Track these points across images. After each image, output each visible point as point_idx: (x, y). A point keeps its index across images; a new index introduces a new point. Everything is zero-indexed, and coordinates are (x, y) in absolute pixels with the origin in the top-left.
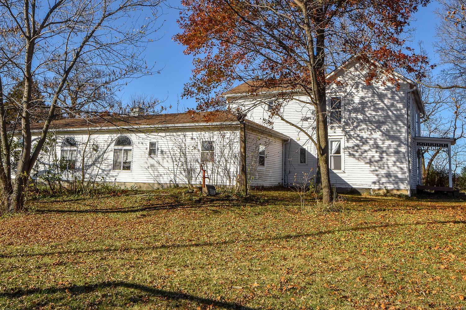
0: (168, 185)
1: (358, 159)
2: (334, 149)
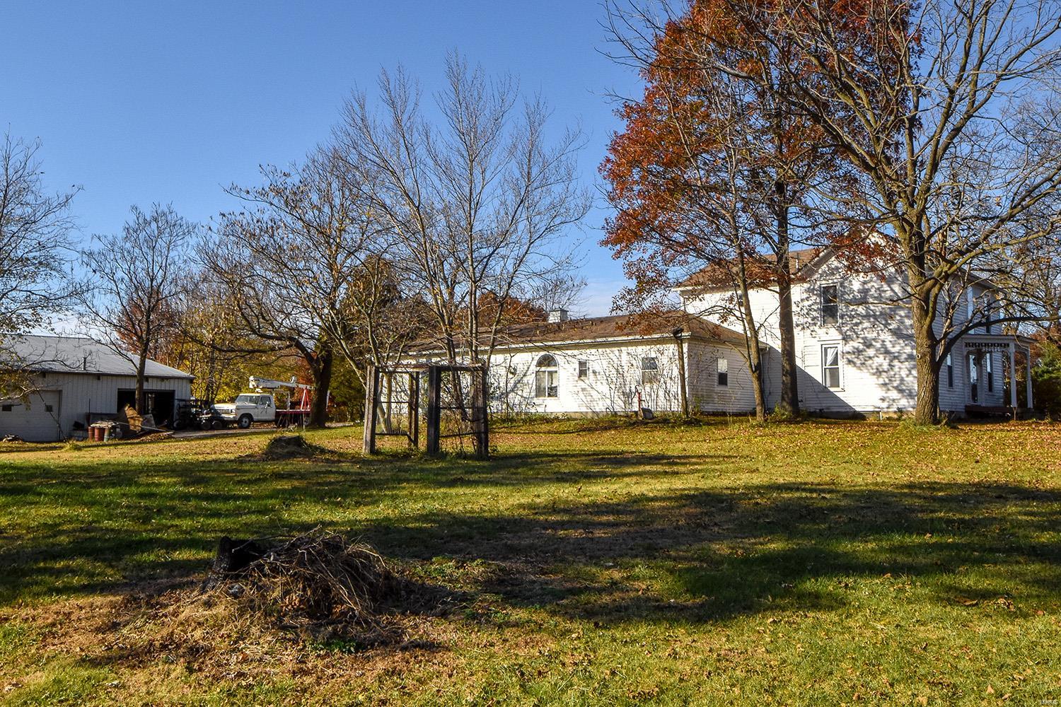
0: (605, 413)
1: (859, 368)
2: (830, 358)
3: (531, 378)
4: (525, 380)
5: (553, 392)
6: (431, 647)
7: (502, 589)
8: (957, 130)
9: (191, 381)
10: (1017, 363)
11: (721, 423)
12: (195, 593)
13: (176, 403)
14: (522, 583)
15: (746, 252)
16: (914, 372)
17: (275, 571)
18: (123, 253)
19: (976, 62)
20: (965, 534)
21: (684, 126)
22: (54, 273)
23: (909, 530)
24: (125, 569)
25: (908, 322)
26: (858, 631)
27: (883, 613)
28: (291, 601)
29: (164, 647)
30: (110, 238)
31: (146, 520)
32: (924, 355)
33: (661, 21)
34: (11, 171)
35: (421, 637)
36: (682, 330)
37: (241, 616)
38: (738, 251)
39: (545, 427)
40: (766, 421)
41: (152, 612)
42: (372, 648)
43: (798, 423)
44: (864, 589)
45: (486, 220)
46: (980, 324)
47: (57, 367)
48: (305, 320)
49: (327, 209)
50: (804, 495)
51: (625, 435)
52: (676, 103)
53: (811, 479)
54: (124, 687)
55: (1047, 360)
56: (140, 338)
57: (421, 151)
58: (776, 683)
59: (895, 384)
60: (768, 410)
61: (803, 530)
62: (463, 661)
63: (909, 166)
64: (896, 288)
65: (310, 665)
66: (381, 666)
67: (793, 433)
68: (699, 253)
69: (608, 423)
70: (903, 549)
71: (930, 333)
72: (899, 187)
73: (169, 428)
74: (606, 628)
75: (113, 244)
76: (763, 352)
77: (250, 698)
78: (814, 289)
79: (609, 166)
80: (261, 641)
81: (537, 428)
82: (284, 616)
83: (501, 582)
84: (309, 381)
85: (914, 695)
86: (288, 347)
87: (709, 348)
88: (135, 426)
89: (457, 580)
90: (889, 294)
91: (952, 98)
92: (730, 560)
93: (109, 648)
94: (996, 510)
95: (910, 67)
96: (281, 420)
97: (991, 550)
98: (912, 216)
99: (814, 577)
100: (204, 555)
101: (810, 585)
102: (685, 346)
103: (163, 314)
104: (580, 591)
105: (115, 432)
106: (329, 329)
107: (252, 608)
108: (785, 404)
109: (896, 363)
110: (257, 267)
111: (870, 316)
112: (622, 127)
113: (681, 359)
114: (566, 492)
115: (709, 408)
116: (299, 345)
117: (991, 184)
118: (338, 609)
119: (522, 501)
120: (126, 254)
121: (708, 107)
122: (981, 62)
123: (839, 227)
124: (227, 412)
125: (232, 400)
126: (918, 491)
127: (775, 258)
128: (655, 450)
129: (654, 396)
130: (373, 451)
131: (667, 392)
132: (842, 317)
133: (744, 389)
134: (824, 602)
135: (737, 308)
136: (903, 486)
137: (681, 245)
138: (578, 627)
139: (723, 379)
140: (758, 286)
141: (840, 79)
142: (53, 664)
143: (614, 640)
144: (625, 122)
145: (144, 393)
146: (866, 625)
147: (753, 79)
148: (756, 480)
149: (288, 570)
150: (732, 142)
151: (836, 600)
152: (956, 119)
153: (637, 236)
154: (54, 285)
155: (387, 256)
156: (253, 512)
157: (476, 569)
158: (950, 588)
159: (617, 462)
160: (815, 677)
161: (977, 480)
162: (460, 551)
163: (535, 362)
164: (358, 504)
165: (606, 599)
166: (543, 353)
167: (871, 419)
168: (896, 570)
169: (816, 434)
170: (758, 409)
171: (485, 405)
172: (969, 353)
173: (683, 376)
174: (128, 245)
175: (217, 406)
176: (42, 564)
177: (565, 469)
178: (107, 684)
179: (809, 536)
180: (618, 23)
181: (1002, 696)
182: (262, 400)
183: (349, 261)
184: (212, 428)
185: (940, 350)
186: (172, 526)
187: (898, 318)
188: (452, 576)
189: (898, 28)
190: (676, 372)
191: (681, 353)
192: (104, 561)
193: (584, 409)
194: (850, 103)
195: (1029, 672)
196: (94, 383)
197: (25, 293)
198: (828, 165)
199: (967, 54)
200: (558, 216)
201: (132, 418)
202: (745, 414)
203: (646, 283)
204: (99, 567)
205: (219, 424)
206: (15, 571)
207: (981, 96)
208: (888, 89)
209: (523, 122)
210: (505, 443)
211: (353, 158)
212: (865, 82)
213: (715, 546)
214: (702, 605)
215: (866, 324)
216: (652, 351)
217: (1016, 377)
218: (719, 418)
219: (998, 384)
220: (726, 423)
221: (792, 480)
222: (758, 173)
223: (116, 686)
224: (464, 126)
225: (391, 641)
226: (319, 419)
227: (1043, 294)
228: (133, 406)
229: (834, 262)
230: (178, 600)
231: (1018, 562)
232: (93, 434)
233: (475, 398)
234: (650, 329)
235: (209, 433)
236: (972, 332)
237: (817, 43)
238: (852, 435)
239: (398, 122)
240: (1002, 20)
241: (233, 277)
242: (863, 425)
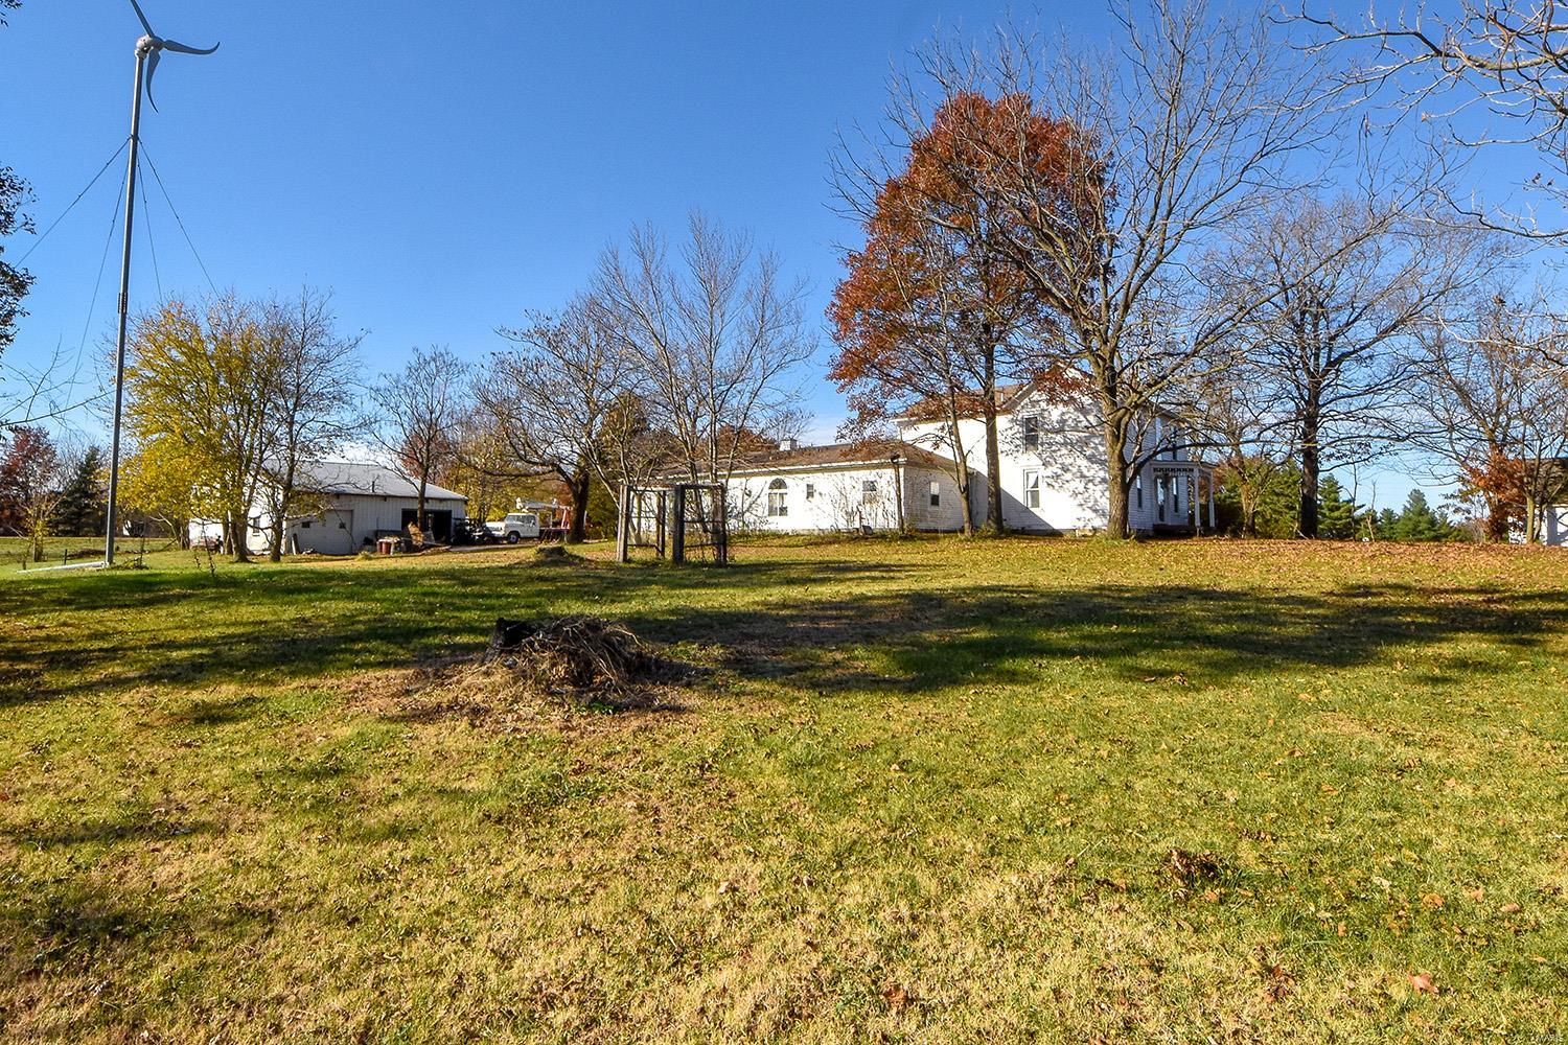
0: (830, 530)
1: (1058, 491)
2: (1031, 483)
3: (764, 500)
4: (759, 501)
5: (783, 511)
6: (678, 710)
7: (739, 666)
8: (1147, 275)
9: (466, 502)
10: (1201, 488)
11: (933, 539)
12: (476, 666)
13: (453, 521)
14: (757, 661)
15: (956, 386)
16: (1107, 494)
17: (543, 646)
18: (405, 390)
19: (1165, 213)
20: (1148, 626)
21: (901, 274)
22: (345, 406)
23: (1098, 623)
24: (414, 650)
25: (1101, 449)
26: (1049, 700)
27: (1072, 687)
28: (557, 671)
29: (450, 708)
30: (395, 376)
31: (430, 613)
32: (1115, 477)
33: (881, 179)
34: (308, 316)
35: (669, 703)
36: (898, 456)
37: (515, 683)
38: (949, 385)
39: (777, 542)
40: (973, 536)
41: (439, 681)
42: (627, 711)
43: (1001, 538)
44: (1055, 668)
45: (724, 360)
46: (1166, 449)
47: (350, 489)
48: (564, 448)
49: (584, 350)
50: (1005, 595)
51: (847, 548)
52: (894, 253)
53: (1011, 583)
54: (417, 738)
55: (1230, 487)
56: (421, 464)
57: (667, 297)
58: (976, 740)
59: (1090, 505)
60: (975, 528)
61: (1004, 622)
62: (705, 720)
63: (1103, 307)
64: (1091, 418)
65: (574, 724)
66: (635, 724)
67: (998, 547)
68: (916, 389)
69: (834, 538)
70: (1090, 637)
71: (1121, 458)
72: (1093, 325)
73: (447, 543)
74: (829, 696)
75: (397, 381)
76: (971, 476)
77: (525, 747)
78: (1017, 420)
79: (834, 309)
80: (532, 704)
81: (769, 542)
82: (552, 684)
83: (738, 661)
84: (569, 504)
85: (1096, 749)
86: (550, 472)
87: (923, 472)
88: (418, 541)
89: (700, 660)
90: (1085, 423)
91: (1143, 245)
92: (937, 644)
93: (404, 709)
94: (1175, 608)
95: (1105, 219)
96: (544, 535)
97: (1170, 638)
98: (1105, 352)
99: (1012, 658)
100: (481, 639)
101: (1008, 664)
102: (901, 470)
103: (441, 444)
104: (806, 669)
105: (400, 546)
106: (586, 455)
107: (525, 677)
108: (990, 522)
109: (1090, 485)
110: (523, 401)
111: (1068, 444)
112: (846, 274)
113: (898, 481)
114: (795, 592)
115: (923, 526)
116: (560, 471)
117: (1177, 323)
118: (598, 680)
119: (756, 599)
120: (408, 390)
121: (923, 258)
122: (1170, 213)
123: (1041, 362)
124: (497, 530)
125: (501, 520)
126: (1107, 592)
127: (983, 392)
128: (873, 560)
129: (873, 515)
130: (626, 560)
131: (885, 511)
132: (1042, 445)
133: (954, 507)
134: (1020, 678)
135: (948, 435)
136: (1094, 589)
137: (899, 380)
138: (805, 696)
139: (935, 500)
140: (967, 417)
141: (1041, 230)
142: (357, 721)
143: (836, 705)
144: (849, 270)
145: (425, 513)
146: (1056, 696)
147: (962, 230)
148: (963, 583)
149: (555, 646)
150: (944, 289)
151: (1031, 677)
152: (1145, 266)
153: (859, 373)
154: (347, 417)
155: (638, 391)
156: (523, 607)
157: (716, 651)
158: (1132, 668)
159: (841, 569)
160: (1010, 735)
161: (1160, 584)
162: (703, 636)
163: (768, 485)
164: (613, 602)
165: (829, 674)
166: (774, 477)
167: (1068, 536)
168: (1084, 653)
169: (1018, 547)
170: (966, 525)
171: (724, 523)
172: (1157, 477)
173: (899, 496)
174: (410, 383)
175: (489, 525)
176: (343, 646)
177: (793, 575)
178: (403, 735)
179: (1009, 626)
180: (843, 181)
181: (1173, 751)
182: (526, 519)
183: (604, 395)
184: (485, 544)
185: (1130, 473)
186: (453, 617)
187: (1093, 445)
188: (695, 655)
189: (1095, 184)
190: (893, 494)
191: (898, 477)
192: (396, 643)
193: (811, 528)
194: (1050, 251)
195: (1199, 733)
196: (380, 503)
197: (322, 424)
198: (1031, 309)
199: (1157, 207)
200: (788, 356)
201: (414, 534)
202: (955, 532)
203: (868, 414)
204: (392, 648)
205: (490, 540)
206: (320, 650)
207: (1168, 245)
208: (1085, 240)
209: (758, 270)
210: (741, 554)
211: (607, 303)
212: (1065, 234)
213: (926, 635)
214: (913, 680)
215: (1064, 451)
216: (870, 475)
217: (1199, 501)
218: (932, 534)
219: (1183, 505)
220: (938, 539)
221: (995, 583)
222: (967, 316)
223: (411, 738)
224: (705, 274)
225: (644, 705)
226: (578, 536)
227: (1225, 425)
228: (415, 523)
229: (1035, 395)
230: (461, 672)
231: (1195, 648)
232: (381, 548)
233: (715, 513)
234: (871, 455)
235: (482, 548)
236: (1159, 457)
237: (1021, 197)
238: (1052, 548)
239: (647, 270)
240: (1189, 175)
241: (502, 411)
242: (1060, 541)
